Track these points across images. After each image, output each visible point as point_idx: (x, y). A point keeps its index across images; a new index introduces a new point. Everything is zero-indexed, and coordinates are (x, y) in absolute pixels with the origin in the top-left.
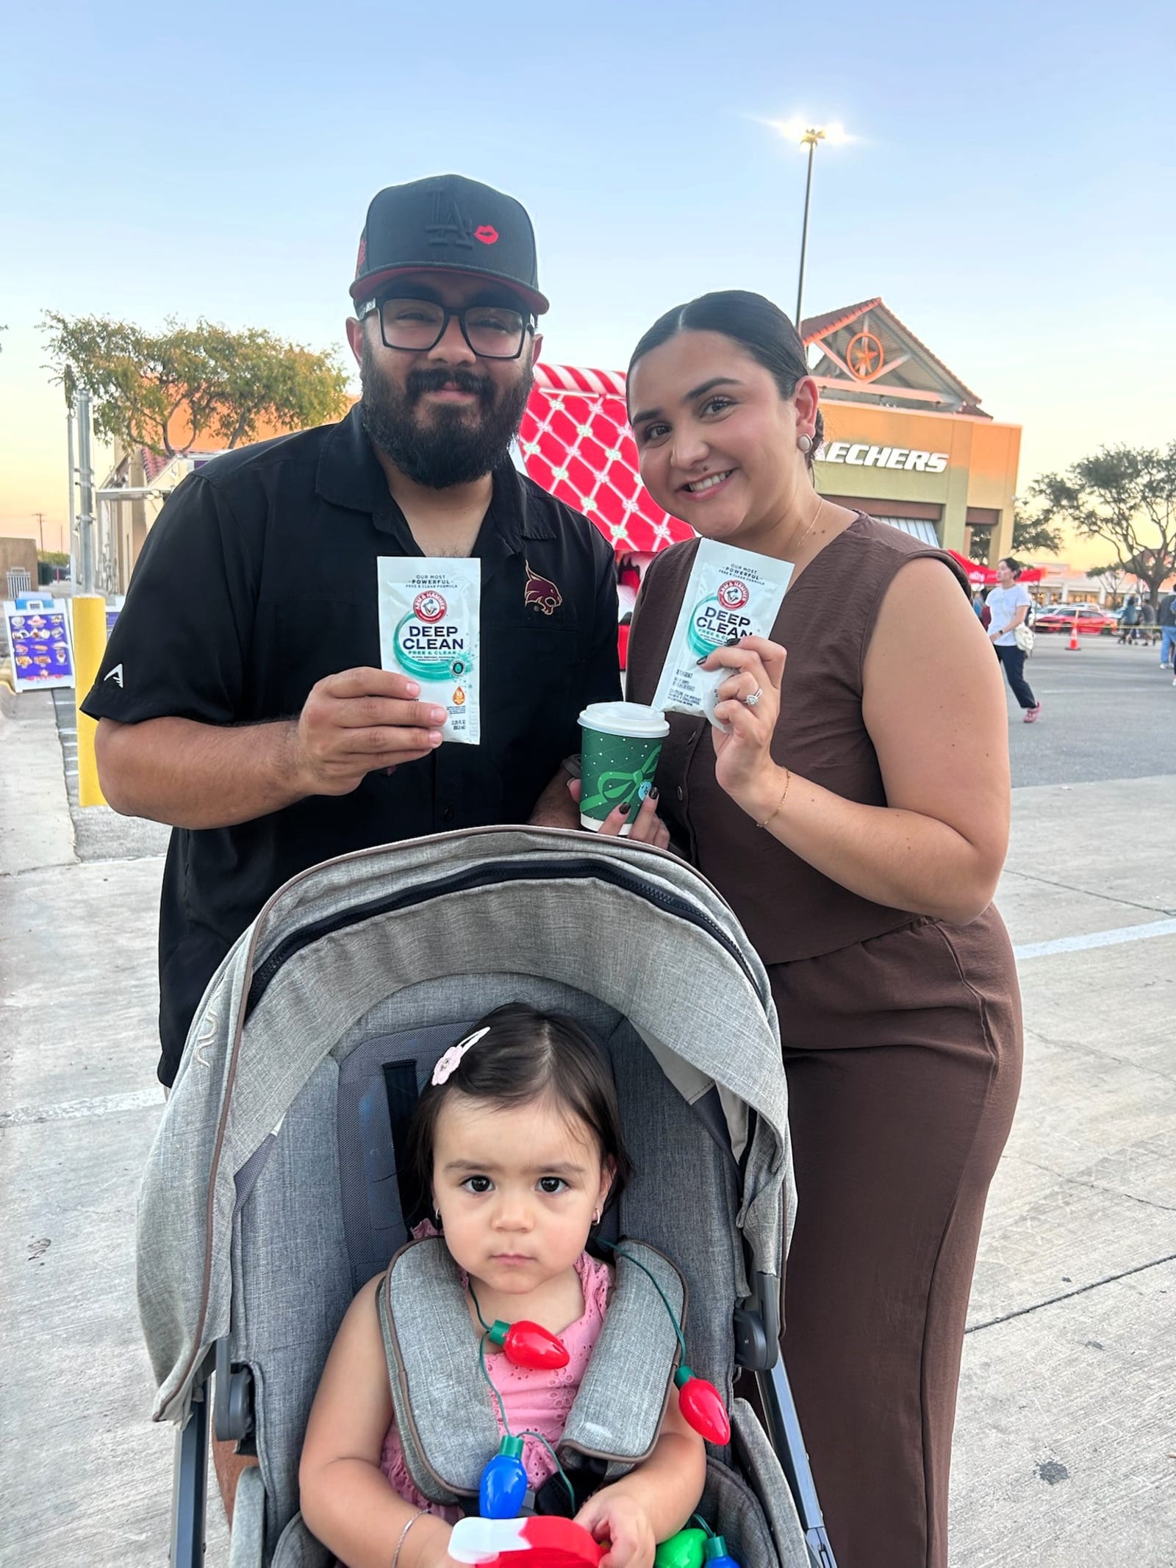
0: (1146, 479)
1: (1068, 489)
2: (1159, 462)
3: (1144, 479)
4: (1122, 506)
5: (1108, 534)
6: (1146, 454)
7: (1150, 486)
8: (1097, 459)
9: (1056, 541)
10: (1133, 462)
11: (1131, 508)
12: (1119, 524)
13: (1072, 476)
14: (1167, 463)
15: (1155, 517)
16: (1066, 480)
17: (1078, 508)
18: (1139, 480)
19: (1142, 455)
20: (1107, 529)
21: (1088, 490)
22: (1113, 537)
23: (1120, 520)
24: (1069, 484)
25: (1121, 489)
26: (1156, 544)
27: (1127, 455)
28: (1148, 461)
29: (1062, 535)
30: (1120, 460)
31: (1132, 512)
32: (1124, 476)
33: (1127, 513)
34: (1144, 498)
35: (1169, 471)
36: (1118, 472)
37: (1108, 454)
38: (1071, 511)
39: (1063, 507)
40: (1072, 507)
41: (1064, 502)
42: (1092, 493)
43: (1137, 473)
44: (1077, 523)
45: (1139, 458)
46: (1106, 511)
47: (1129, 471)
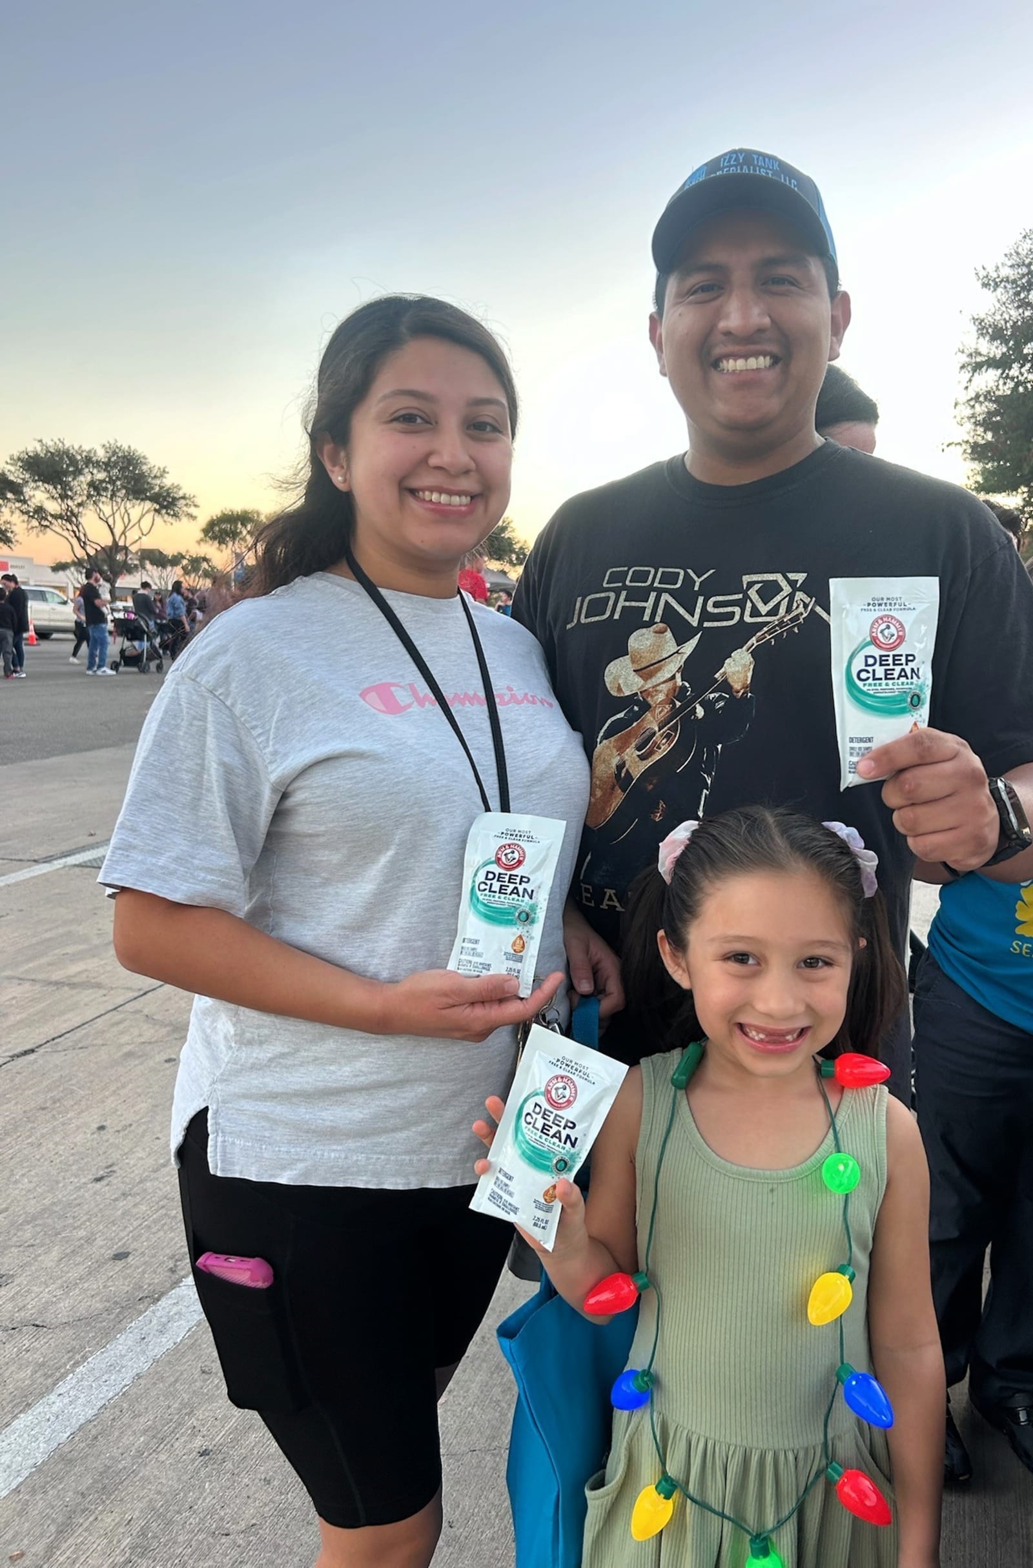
0: (89, 478)
1: (12, 482)
2: (98, 462)
3: (85, 479)
4: (70, 503)
5: (59, 530)
6: (84, 454)
7: (92, 484)
8: (37, 455)
9: (9, 534)
10: (73, 461)
11: (79, 505)
12: (69, 520)
13: (12, 469)
14: (107, 464)
15: (102, 516)
16: (6, 472)
17: (25, 502)
18: (82, 478)
19: (81, 455)
20: (57, 525)
21: (32, 485)
22: (65, 533)
23: (70, 517)
24: (11, 478)
25: (66, 486)
26: (107, 541)
27: (66, 453)
28: (88, 461)
29: (14, 528)
30: (62, 459)
31: (81, 509)
32: (66, 473)
33: (76, 510)
34: (89, 496)
35: (109, 472)
36: (59, 469)
37: (48, 451)
38: (18, 505)
39: (9, 500)
40: (19, 501)
41: (10, 495)
42: (38, 487)
43: (78, 472)
44: (25, 517)
45: (79, 457)
46: (53, 507)
47: (71, 469)
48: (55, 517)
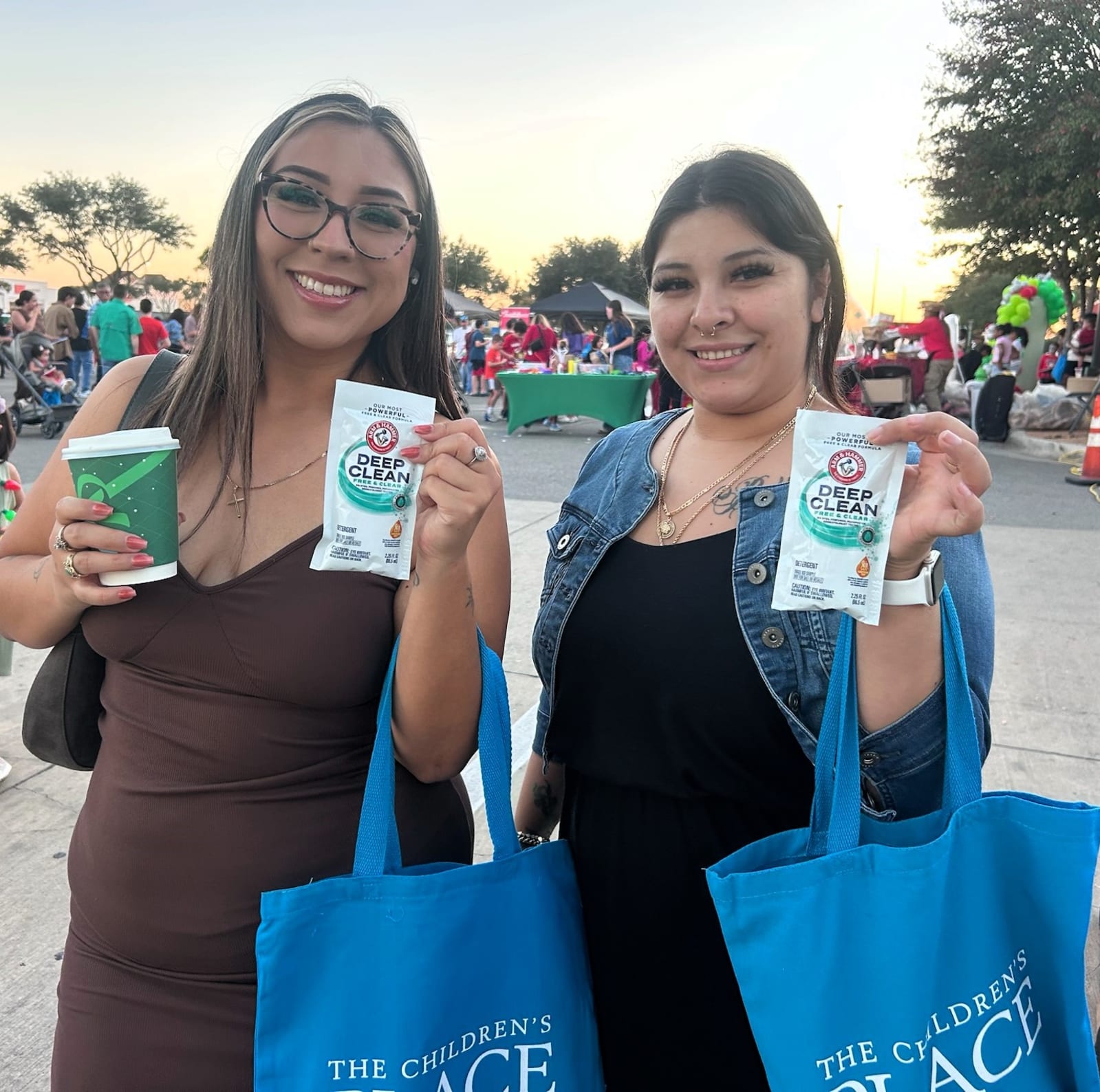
48: (63, 244)
